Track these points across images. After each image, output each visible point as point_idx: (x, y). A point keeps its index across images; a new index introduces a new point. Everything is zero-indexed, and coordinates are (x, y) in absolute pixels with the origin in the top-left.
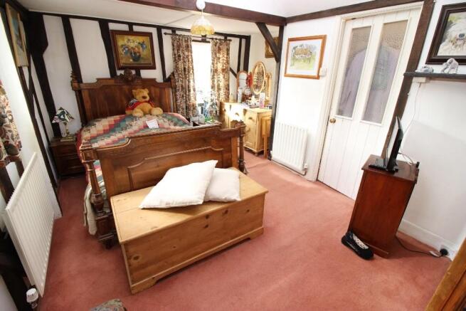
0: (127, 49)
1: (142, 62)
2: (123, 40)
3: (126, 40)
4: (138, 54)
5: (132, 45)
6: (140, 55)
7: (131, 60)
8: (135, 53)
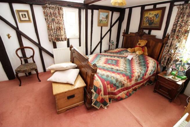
0: (148, 19)
1: (153, 26)
2: (147, 14)
3: (149, 14)
4: (152, 21)
5: (151, 16)
6: (153, 22)
7: (148, 25)
8: (151, 21)
